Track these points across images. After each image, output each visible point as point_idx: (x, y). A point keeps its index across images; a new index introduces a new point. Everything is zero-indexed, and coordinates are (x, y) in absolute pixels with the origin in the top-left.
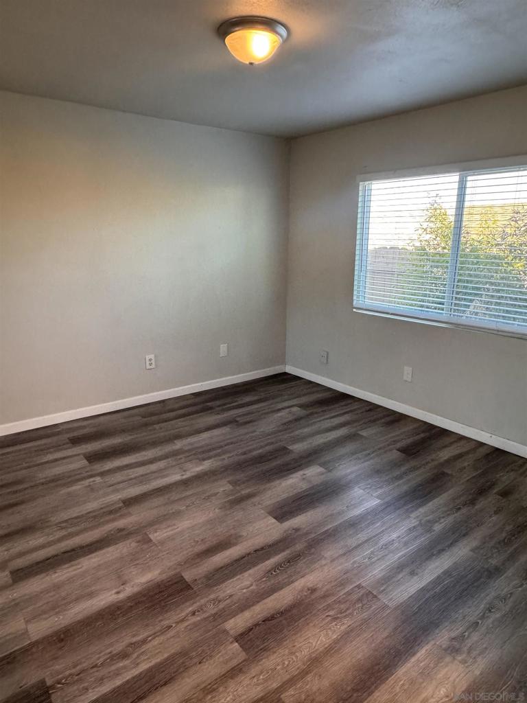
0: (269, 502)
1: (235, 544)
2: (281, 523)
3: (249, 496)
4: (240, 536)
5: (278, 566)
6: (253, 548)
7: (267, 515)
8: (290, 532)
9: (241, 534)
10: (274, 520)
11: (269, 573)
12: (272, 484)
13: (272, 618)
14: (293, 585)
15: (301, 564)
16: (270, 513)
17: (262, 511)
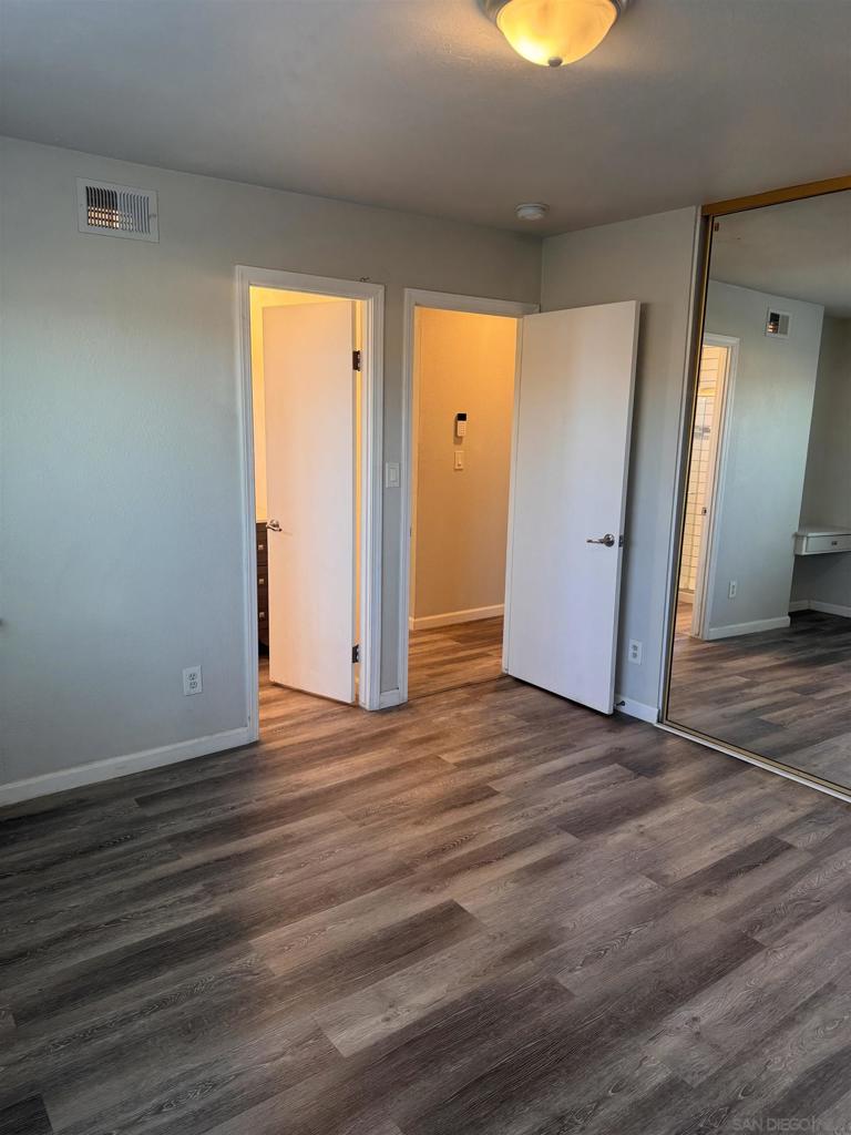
0: (474, 940)
1: (520, 870)
2: (452, 901)
3: (518, 954)
4: (515, 881)
5: (456, 845)
6: (494, 866)
7: (476, 916)
8: (438, 887)
9: (516, 884)
10: (462, 905)
11: (468, 839)
12: (468, 989)
13: (464, 805)
14: (442, 826)
15: (428, 847)
16: (471, 918)
17: (485, 922)
